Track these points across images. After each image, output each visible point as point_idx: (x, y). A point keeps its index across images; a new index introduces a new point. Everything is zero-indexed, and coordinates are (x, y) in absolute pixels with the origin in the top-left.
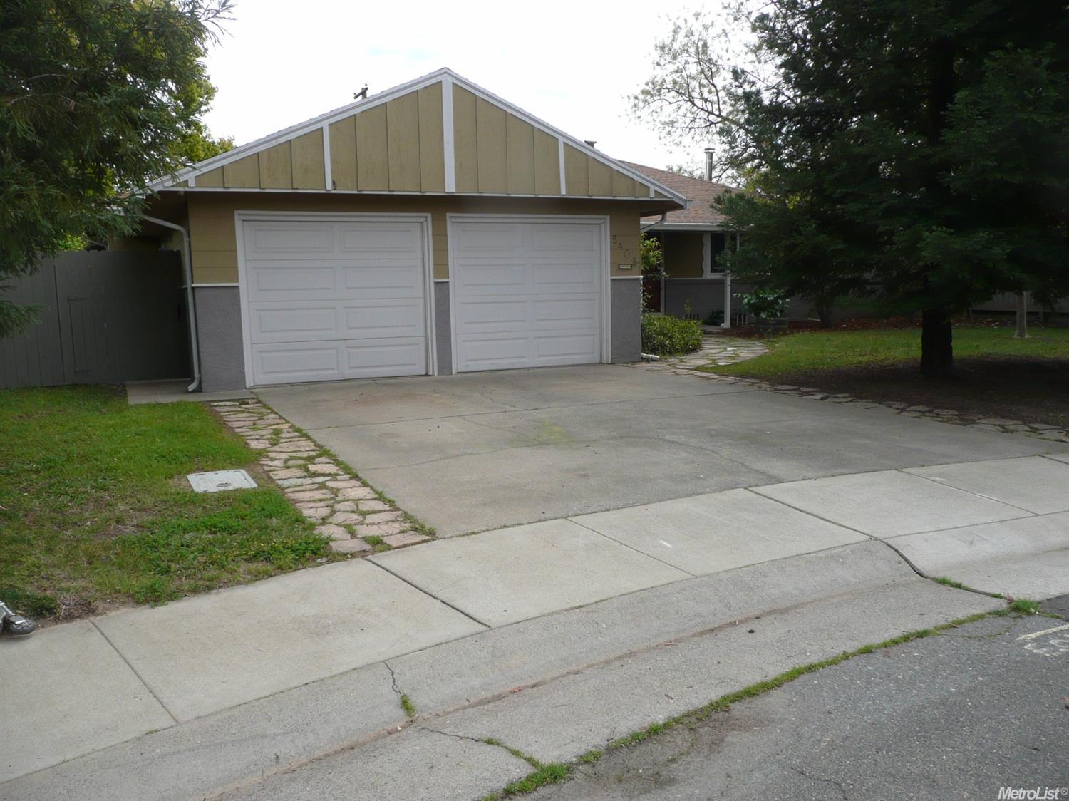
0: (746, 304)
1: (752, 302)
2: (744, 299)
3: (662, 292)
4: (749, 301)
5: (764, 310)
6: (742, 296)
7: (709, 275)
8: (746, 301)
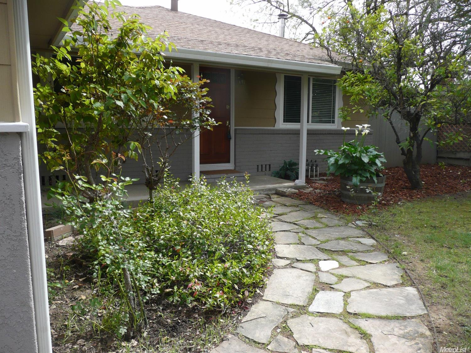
0: (332, 165)
1: (341, 162)
2: (330, 157)
3: (232, 142)
4: (337, 161)
5: (356, 173)
6: (325, 154)
7: (281, 125)
8: (332, 160)
